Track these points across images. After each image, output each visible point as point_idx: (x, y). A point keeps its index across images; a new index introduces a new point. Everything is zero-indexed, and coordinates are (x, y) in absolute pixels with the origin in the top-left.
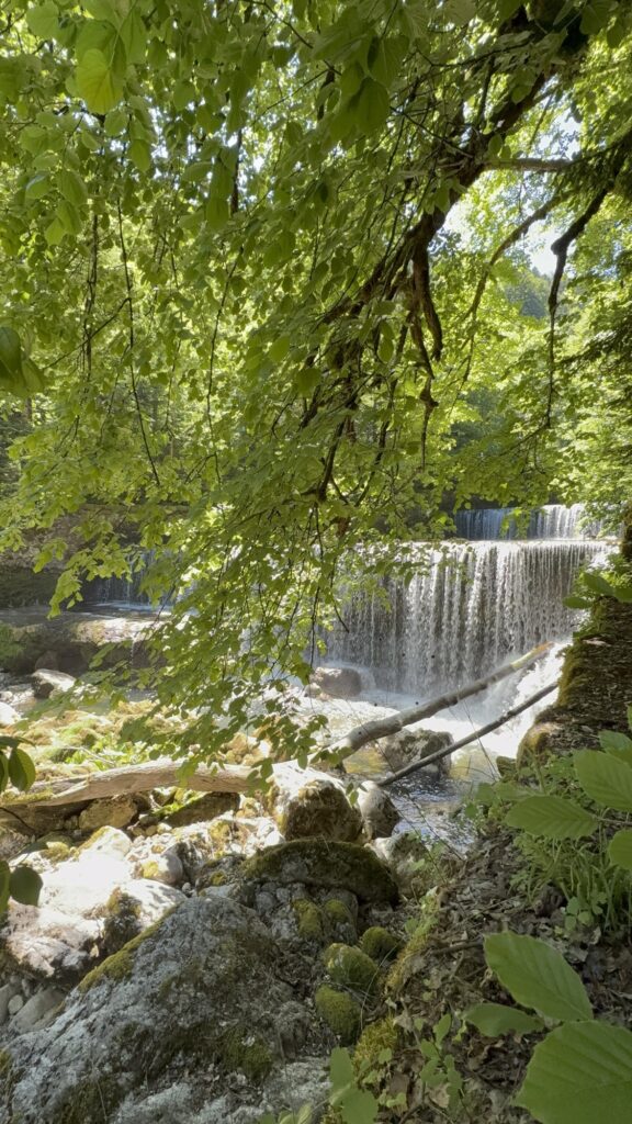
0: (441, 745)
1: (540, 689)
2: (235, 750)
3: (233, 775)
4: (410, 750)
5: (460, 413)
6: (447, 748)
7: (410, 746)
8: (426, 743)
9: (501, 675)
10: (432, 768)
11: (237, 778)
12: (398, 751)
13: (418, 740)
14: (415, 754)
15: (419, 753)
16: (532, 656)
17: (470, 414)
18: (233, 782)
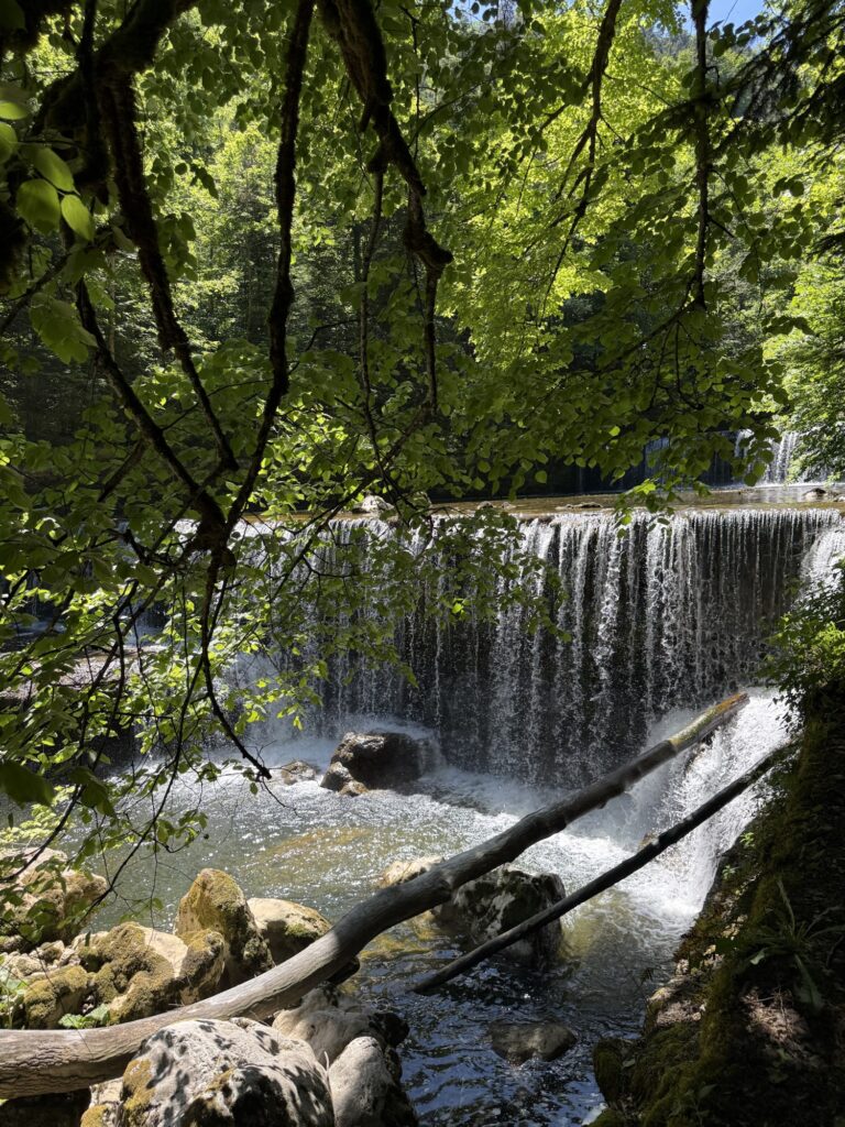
0: (538, 903)
1: (722, 787)
2: (117, 963)
3: (65, 1058)
4: (484, 910)
5: (579, 280)
6: (551, 907)
7: (484, 902)
8: (511, 898)
9: (650, 763)
10: (523, 948)
11: (72, 1063)
12: (464, 910)
13: (498, 891)
14: (493, 918)
15: (500, 916)
16: (708, 721)
17: (597, 279)
18: (65, 1072)
